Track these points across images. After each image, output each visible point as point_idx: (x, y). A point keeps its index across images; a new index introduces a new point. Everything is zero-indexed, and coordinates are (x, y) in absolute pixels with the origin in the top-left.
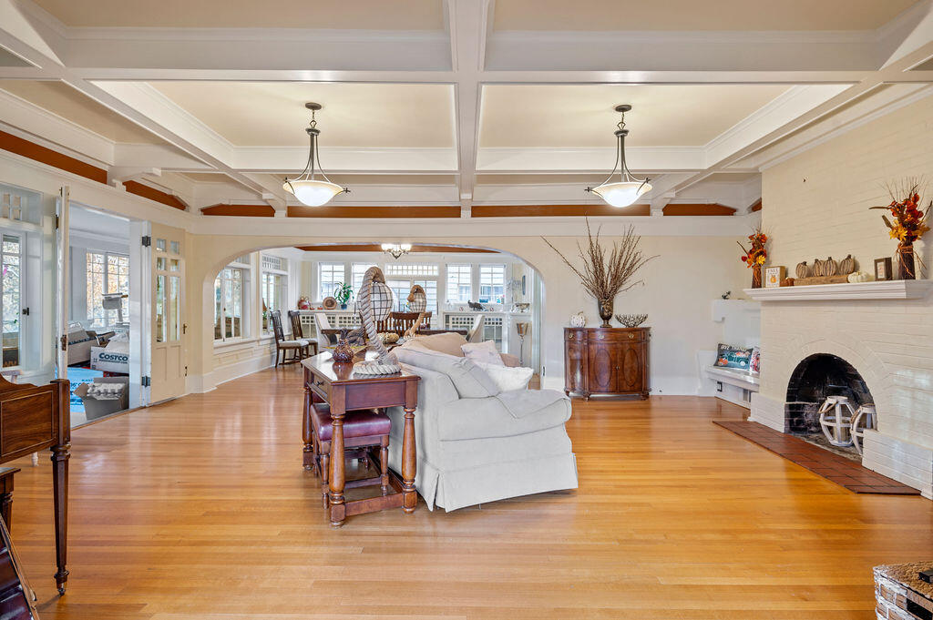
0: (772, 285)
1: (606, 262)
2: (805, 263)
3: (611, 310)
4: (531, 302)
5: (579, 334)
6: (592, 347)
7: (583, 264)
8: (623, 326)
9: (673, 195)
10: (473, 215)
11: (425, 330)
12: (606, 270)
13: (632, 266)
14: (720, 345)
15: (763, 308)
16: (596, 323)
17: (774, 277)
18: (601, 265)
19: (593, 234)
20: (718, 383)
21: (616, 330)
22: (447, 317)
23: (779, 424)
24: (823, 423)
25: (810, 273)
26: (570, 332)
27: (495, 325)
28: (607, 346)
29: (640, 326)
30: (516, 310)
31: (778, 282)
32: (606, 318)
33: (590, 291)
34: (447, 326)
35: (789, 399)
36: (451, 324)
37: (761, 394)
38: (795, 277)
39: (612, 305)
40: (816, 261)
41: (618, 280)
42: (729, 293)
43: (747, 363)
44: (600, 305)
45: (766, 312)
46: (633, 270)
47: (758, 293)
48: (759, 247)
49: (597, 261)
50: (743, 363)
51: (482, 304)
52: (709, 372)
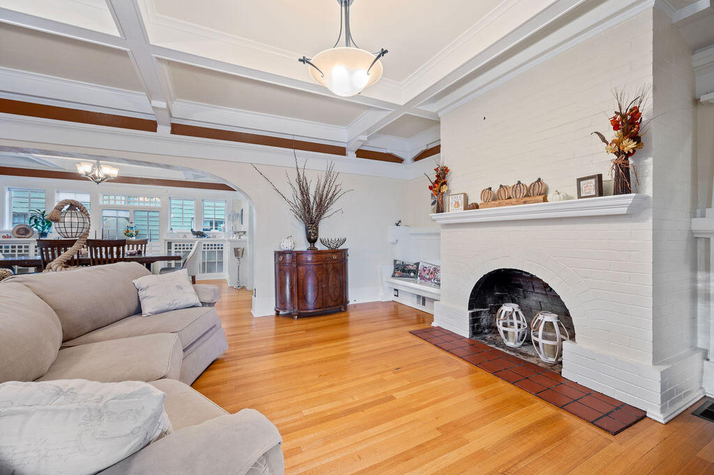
0: (454, 210)
1: (312, 193)
2: (490, 189)
3: (316, 234)
4: (247, 230)
5: (288, 256)
6: (300, 268)
7: (292, 193)
8: (326, 249)
9: (365, 138)
10: (173, 132)
11: (137, 257)
12: (312, 200)
13: (333, 196)
14: (395, 261)
15: (442, 230)
16: (303, 246)
17: (457, 203)
18: (307, 194)
19: (301, 166)
20: (395, 290)
21: (321, 252)
22: (169, 244)
23: (463, 329)
24: (501, 328)
25: (494, 197)
26: (280, 254)
27: (217, 250)
28: (315, 267)
29: (341, 248)
30: (235, 237)
31: (462, 207)
32: (312, 241)
33: (298, 217)
34: (170, 252)
35: (470, 307)
36: (173, 250)
37: (442, 302)
38: (479, 202)
39: (317, 230)
40: (501, 186)
41: (322, 207)
42: (400, 222)
43: (415, 274)
44: (307, 230)
45: (445, 233)
46: (334, 200)
47: (440, 217)
48: (442, 177)
49: (304, 192)
50: (412, 274)
51: (205, 232)
52: (388, 282)
